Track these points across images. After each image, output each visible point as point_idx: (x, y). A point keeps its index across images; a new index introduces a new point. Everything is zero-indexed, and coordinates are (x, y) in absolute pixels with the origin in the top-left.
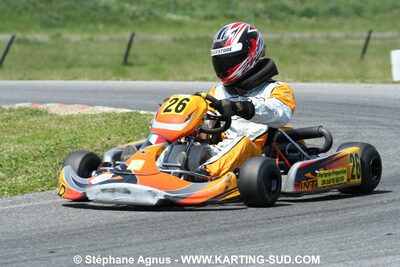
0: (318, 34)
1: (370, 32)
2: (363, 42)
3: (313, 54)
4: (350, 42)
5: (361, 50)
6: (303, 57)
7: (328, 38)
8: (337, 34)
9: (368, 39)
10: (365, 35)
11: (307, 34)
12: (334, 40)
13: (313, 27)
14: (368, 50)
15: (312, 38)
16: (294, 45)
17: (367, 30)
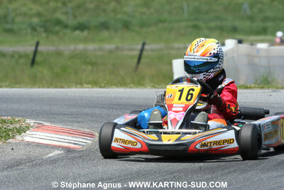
0: (91, 46)
1: (144, 44)
2: (137, 53)
3: (93, 64)
4: (126, 53)
5: (136, 60)
6: (83, 67)
7: (100, 49)
8: (108, 46)
9: (142, 50)
10: (139, 47)
11: (80, 46)
12: (110, 52)
13: (85, 40)
14: (143, 60)
15: (85, 50)
16: (74, 56)
17: (141, 43)
